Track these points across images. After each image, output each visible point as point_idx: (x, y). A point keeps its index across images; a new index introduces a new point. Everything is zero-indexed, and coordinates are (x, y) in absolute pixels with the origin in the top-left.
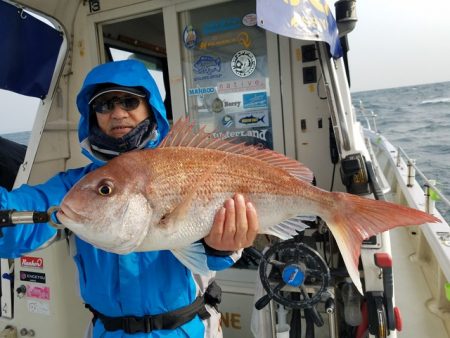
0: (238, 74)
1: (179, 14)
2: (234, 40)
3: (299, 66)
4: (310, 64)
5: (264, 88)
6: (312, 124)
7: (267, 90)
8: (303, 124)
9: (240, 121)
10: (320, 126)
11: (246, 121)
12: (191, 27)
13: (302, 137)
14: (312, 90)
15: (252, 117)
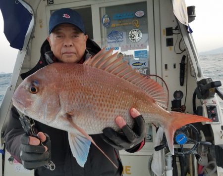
0: (132, 41)
1: (100, 8)
2: (130, 23)
3: (165, 37)
4: (170, 37)
5: (146, 48)
6: (170, 67)
7: (147, 49)
8: (166, 66)
9: (133, 65)
10: (175, 67)
11: (136, 64)
12: (107, 16)
13: (165, 72)
14: (171, 49)
15: (139, 63)
